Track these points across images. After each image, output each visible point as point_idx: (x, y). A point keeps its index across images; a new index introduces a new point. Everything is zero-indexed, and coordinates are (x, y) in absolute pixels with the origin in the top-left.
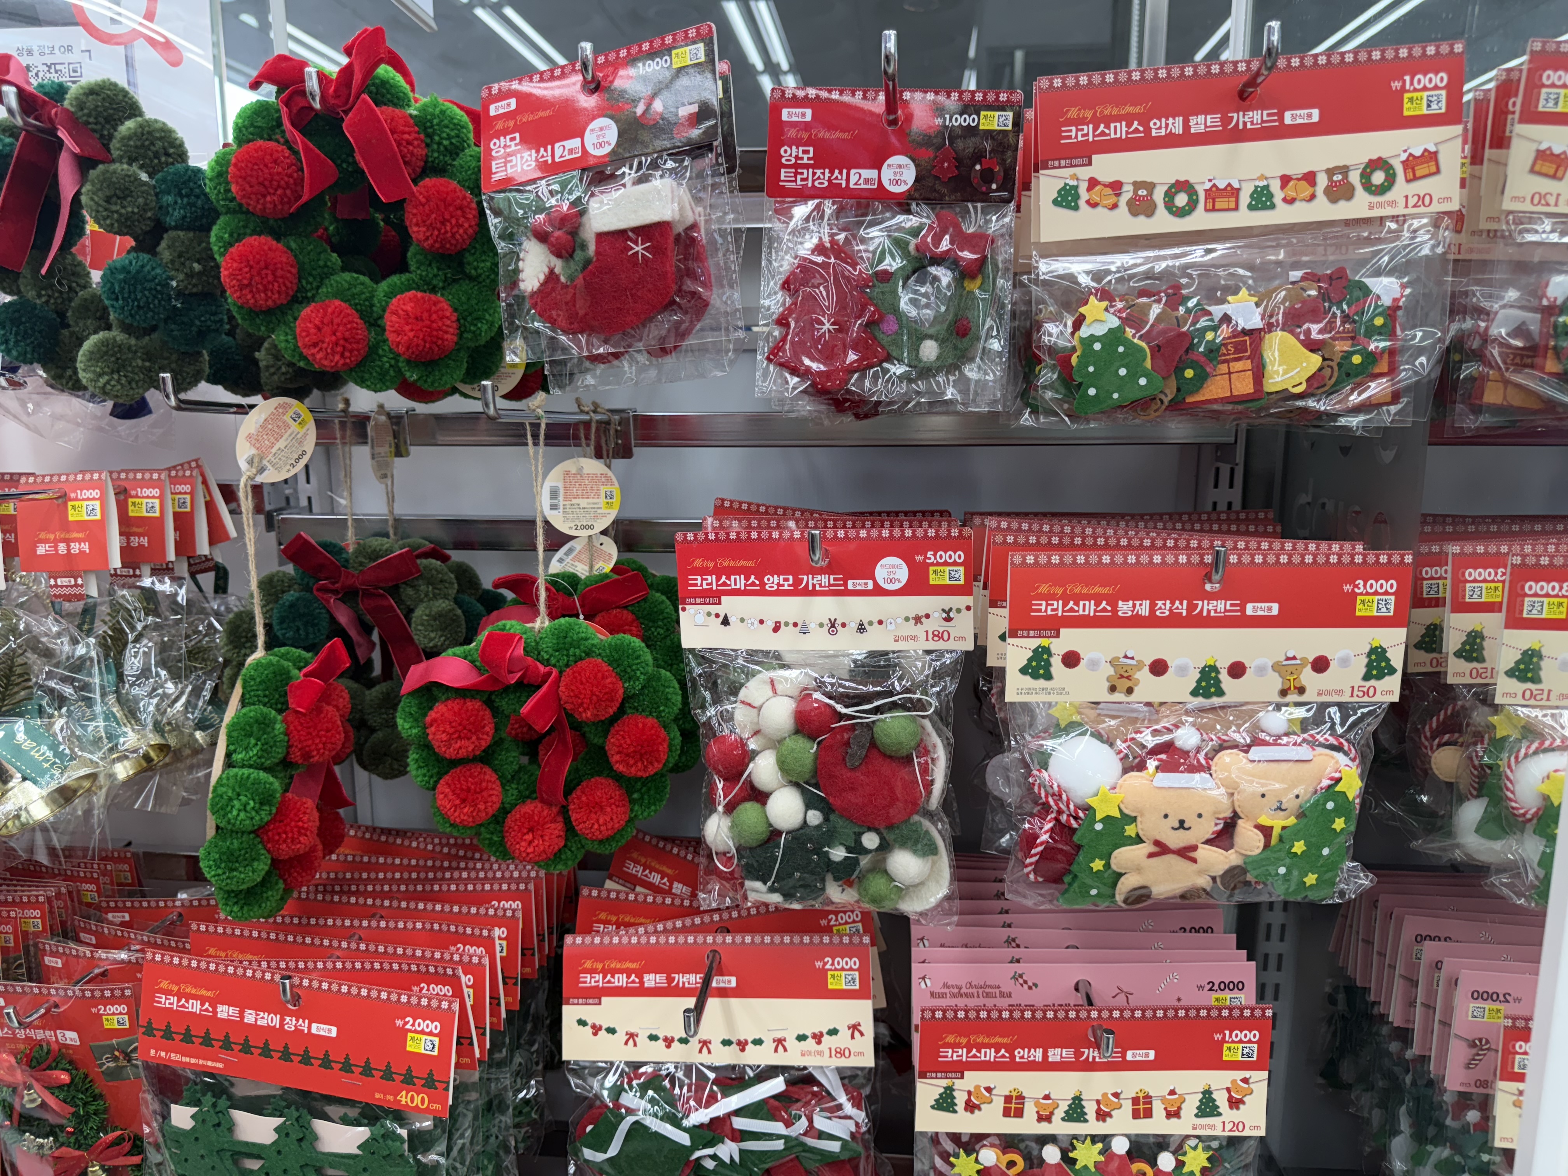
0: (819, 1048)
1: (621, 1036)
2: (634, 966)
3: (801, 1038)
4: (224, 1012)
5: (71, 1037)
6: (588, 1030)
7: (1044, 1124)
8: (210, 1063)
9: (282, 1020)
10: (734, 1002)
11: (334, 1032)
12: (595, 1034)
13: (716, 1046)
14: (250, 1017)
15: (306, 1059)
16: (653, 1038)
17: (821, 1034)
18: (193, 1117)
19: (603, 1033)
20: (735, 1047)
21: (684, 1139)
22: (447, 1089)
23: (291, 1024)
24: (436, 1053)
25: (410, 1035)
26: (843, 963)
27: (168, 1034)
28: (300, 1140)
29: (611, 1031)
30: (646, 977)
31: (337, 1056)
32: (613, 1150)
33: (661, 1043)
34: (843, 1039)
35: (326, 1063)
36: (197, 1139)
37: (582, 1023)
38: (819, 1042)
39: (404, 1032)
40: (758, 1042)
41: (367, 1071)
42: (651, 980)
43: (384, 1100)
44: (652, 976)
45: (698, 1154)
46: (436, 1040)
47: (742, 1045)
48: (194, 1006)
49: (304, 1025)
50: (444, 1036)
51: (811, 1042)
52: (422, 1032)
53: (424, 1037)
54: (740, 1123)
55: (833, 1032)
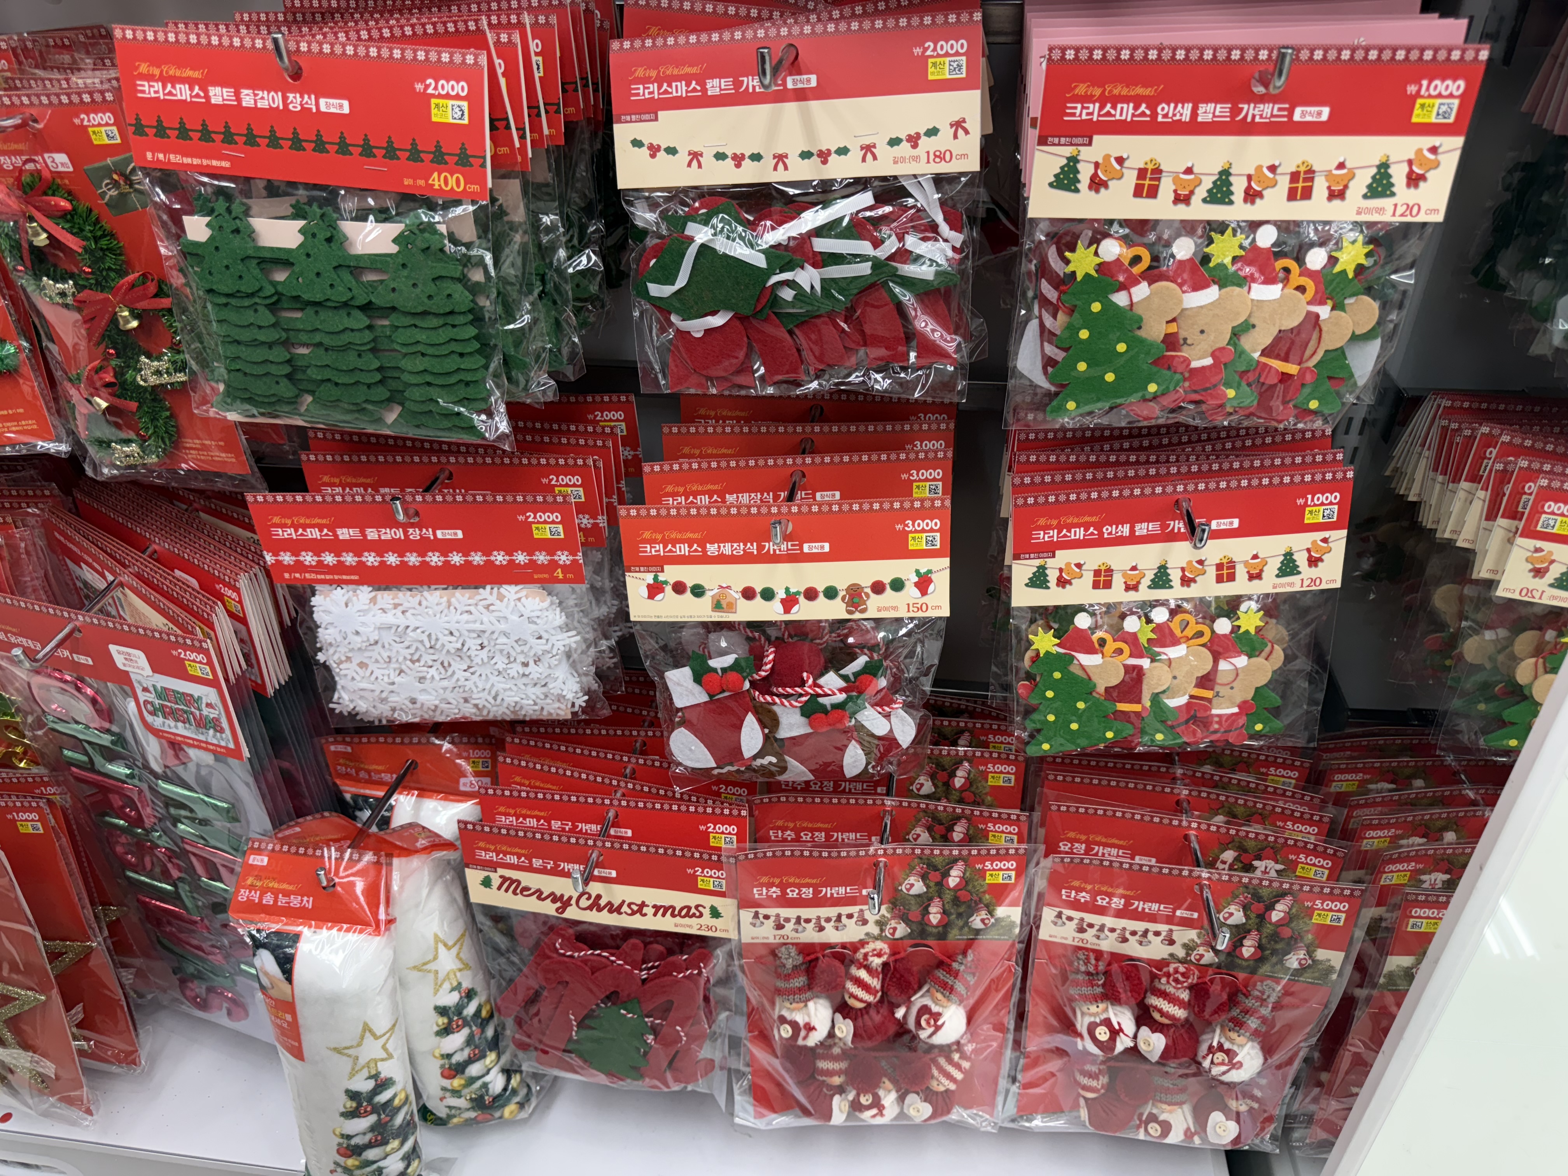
0: (915, 152)
1: (683, 157)
2: (694, 70)
3: (894, 142)
4: (219, 95)
5: (60, 161)
6: (645, 151)
7: (1181, 207)
8: (215, 163)
9: (285, 99)
10: (815, 106)
11: (345, 107)
12: (653, 156)
13: (793, 160)
14: (248, 98)
15: (320, 146)
16: (721, 156)
17: (918, 136)
18: (208, 225)
19: (662, 154)
20: (815, 159)
21: (760, 261)
22: (483, 165)
23: (296, 101)
24: (466, 121)
25: (434, 101)
26: (947, 47)
27: (161, 131)
28: (329, 240)
29: (672, 151)
30: (710, 84)
31: (354, 138)
32: (681, 281)
33: (729, 162)
34: (944, 141)
35: (343, 148)
36: (217, 248)
37: (637, 143)
38: (915, 146)
39: (426, 98)
40: (843, 151)
41: (391, 152)
42: (714, 86)
43: (415, 186)
44: (716, 82)
45: (775, 279)
46: (465, 104)
47: (824, 156)
48: (183, 92)
49: (310, 101)
50: (473, 98)
51: (905, 146)
52: (448, 96)
53: (450, 103)
54: (821, 245)
55: (933, 132)
